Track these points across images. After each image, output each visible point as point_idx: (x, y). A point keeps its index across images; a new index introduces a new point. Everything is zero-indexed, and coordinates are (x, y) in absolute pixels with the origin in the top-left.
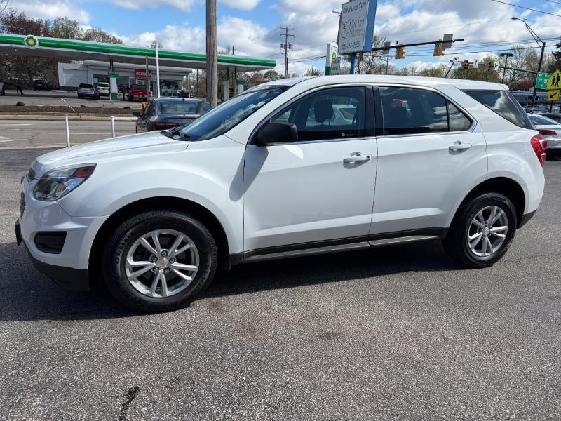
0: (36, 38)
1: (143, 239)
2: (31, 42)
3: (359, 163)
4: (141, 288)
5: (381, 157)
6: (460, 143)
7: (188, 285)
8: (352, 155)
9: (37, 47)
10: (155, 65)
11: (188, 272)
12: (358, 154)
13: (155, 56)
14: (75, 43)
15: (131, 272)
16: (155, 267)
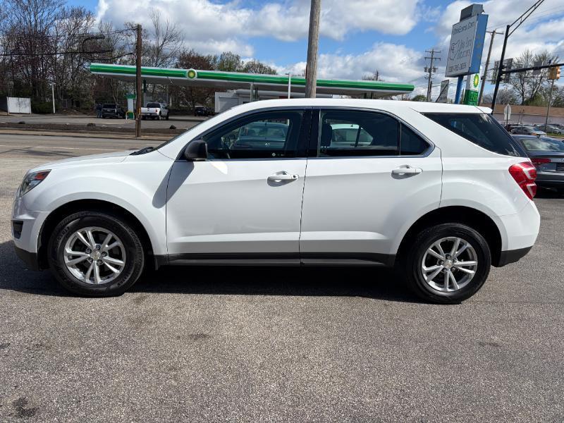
0: (196, 71)
1: (79, 233)
2: (191, 75)
3: (285, 182)
4: (77, 273)
5: (309, 177)
6: (408, 167)
7: (116, 277)
8: (278, 173)
9: (195, 79)
10: (287, 91)
11: (116, 266)
12: (284, 173)
13: (287, 83)
14: (226, 75)
15: (69, 259)
16: (89, 258)
